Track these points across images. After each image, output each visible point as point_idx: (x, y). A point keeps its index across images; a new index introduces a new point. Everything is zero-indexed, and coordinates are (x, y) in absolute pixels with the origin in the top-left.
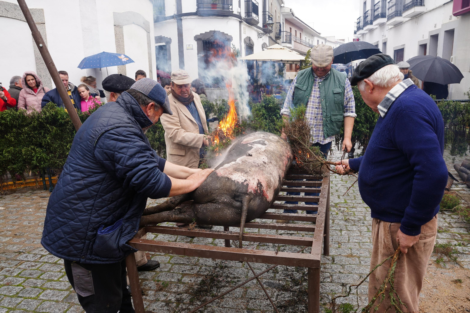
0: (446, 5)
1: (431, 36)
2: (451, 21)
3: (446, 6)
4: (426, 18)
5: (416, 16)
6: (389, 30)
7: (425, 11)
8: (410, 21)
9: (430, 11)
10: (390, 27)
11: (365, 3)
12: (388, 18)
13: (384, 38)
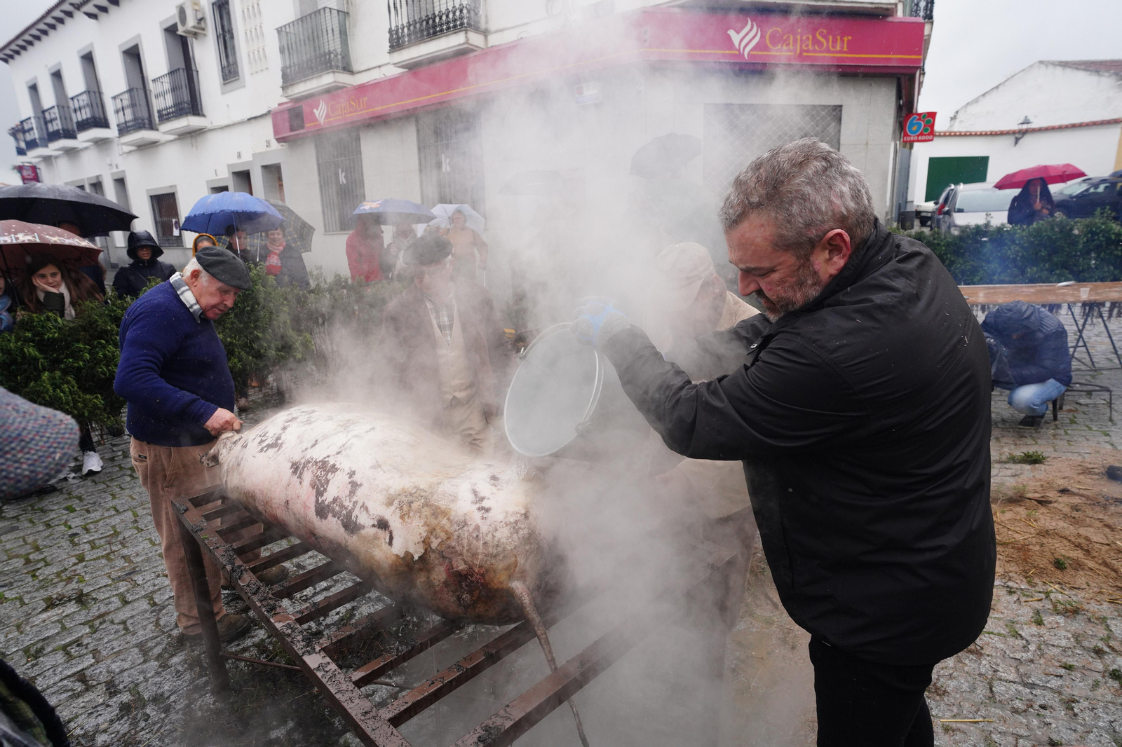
0: (253, 121)
1: (234, 173)
2: (269, 149)
3: (254, 124)
4: (212, 138)
5: (190, 133)
6: (125, 155)
7: (209, 126)
8: (178, 141)
9: (222, 128)
10: (127, 149)
11: (34, 88)
12: (124, 130)
13: (115, 170)
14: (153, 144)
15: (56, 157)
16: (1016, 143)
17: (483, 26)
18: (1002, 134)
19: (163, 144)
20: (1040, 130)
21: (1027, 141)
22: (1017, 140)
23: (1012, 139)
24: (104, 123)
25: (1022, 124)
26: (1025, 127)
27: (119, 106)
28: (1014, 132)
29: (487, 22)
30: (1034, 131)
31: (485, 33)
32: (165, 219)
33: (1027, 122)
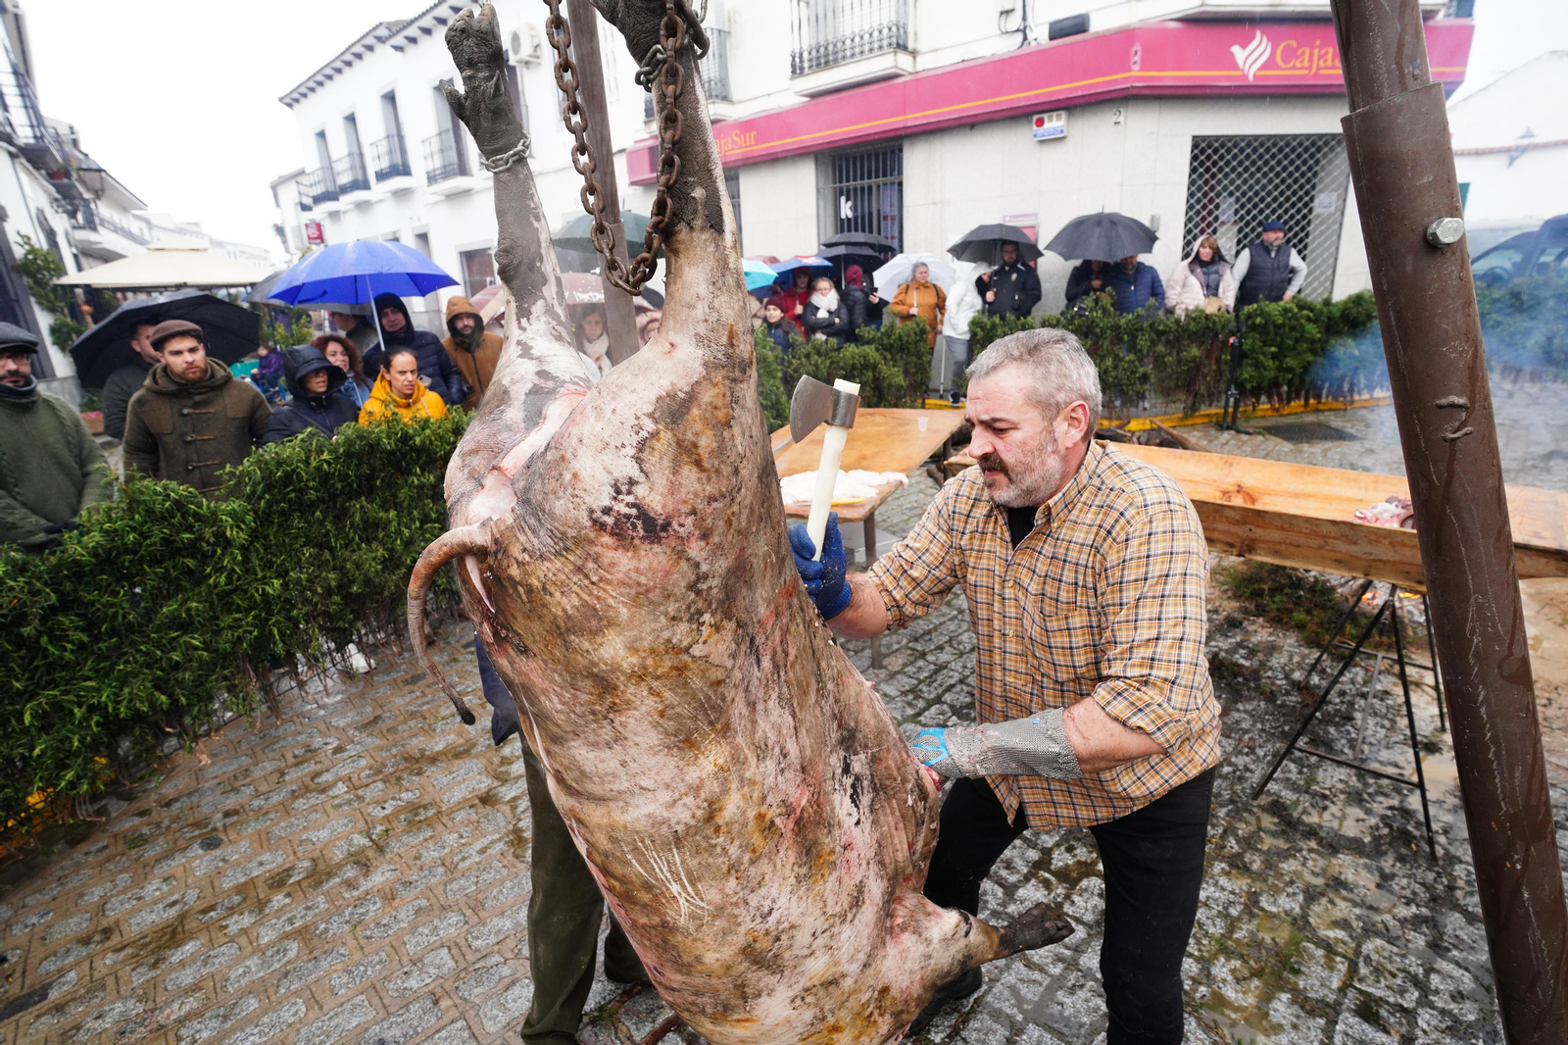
6: (429, 206)
10: (435, 199)
12: (432, 179)
13: (416, 224)
14: (466, 193)
15: (345, 212)
16: (1511, 163)
17: (911, 46)
18: (1491, 152)
19: (478, 192)
20: (1546, 146)
21: (1526, 161)
22: (1512, 161)
23: (1504, 159)
24: (405, 171)
25: (1523, 137)
26: (1526, 142)
27: (428, 151)
28: (1508, 150)
29: (916, 40)
30: (1536, 147)
31: (914, 54)
32: (477, 278)
33: (1529, 134)
